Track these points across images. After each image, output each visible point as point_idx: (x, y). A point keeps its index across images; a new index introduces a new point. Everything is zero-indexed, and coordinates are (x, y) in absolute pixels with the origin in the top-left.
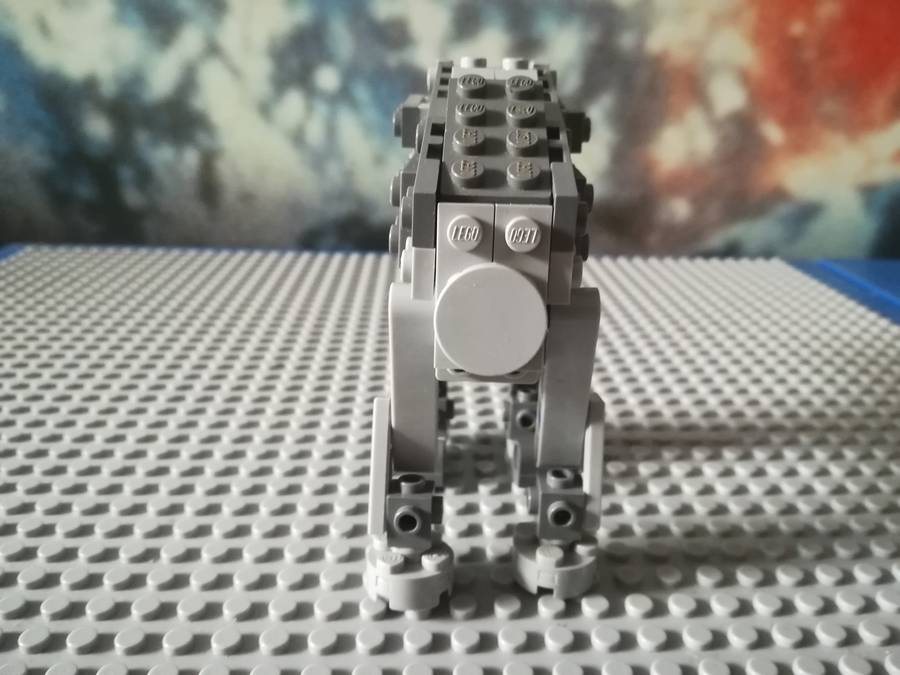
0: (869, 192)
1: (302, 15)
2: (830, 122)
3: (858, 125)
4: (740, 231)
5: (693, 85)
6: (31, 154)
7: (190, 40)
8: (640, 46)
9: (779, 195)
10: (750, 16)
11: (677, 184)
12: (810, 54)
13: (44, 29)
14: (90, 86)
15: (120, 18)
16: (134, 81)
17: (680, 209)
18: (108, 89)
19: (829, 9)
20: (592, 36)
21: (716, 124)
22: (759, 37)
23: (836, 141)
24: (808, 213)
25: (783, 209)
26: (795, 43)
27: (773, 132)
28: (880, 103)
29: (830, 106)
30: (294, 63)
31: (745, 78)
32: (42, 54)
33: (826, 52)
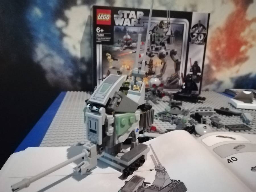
2: (224, 66)
3: (229, 66)
4: (208, 87)
9: (215, 80)
12: (220, 53)
13: (74, 47)
18: (87, 59)
19: (223, 45)
23: (225, 69)
24: (220, 83)
25: (216, 82)
28: (233, 62)
29: (224, 63)
32: (73, 52)
33: (223, 53)
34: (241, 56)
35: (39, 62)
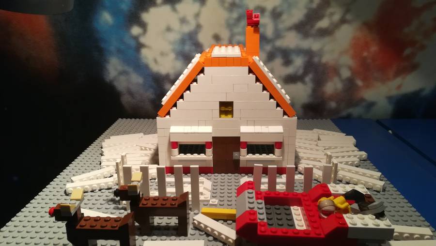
0: (390, 98)
4: (350, 110)
5: (336, 71)
8: (320, 61)
9: (362, 100)
10: (351, 52)
11: (331, 98)
12: (369, 61)
13: (156, 61)
15: (177, 59)
17: (333, 105)
18: (172, 77)
19: (374, 49)
20: (306, 59)
21: (342, 81)
22: (354, 57)
23: (378, 84)
24: (371, 105)
25: (364, 104)
27: (359, 83)
28: (391, 73)
29: (376, 74)
31: (350, 68)
32: (155, 68)
33: (374, 60)
35: (111, 82)
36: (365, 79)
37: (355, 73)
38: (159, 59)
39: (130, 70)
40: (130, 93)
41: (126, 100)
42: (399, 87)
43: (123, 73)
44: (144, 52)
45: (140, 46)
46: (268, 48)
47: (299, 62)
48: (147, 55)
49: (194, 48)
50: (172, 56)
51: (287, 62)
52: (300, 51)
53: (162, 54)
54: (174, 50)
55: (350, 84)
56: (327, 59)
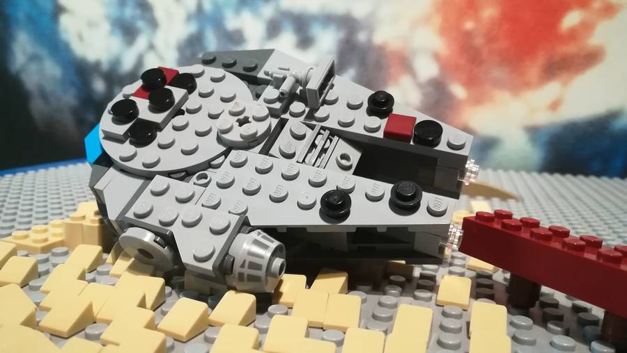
0: (533, 131)
1: (192, 28)
2: (498, 84)
3: (519, 85)
5: (405, 64)
6: (69, 98)
7: (141, 42)
8: (370, 40)
10: (437, 20)
12: (479, 41)
13: (81, 38)
14: (96, 66)
15: (112, 32)
16: (116, 63)
18: (105, 66)
19: (489, 12)
20: (342, 35)
21: (421, 86)
22: (444, 31)
23: (503, 96)
24: (488, 144)
26: (468, 35)
27: (458, 91)
28: (534, 71)
29: (498, 73)
30: (188, 52)
31: (437, 57)
32: (79, 49)
33: (490, 39)
34: (569, 49)
35: (18, 74)
36: (471, 82)
37: (447, 67)
38: (86, 34)
39: (43, 52)
40: (44, 95)
41: (37, 106)
42: (555, 105)
43: (34, 58)
44: (65, 20)
45: (58, 10)
46: (268, 11)
47: (327, 42)
48: (68, 26)
49: (138, 12)
50: (106, 27)
51: (305, 42)
52: (329, 19)
53: (91, 25)
54: (108, 17)
55: (437, 93)
56: (385, 35)
